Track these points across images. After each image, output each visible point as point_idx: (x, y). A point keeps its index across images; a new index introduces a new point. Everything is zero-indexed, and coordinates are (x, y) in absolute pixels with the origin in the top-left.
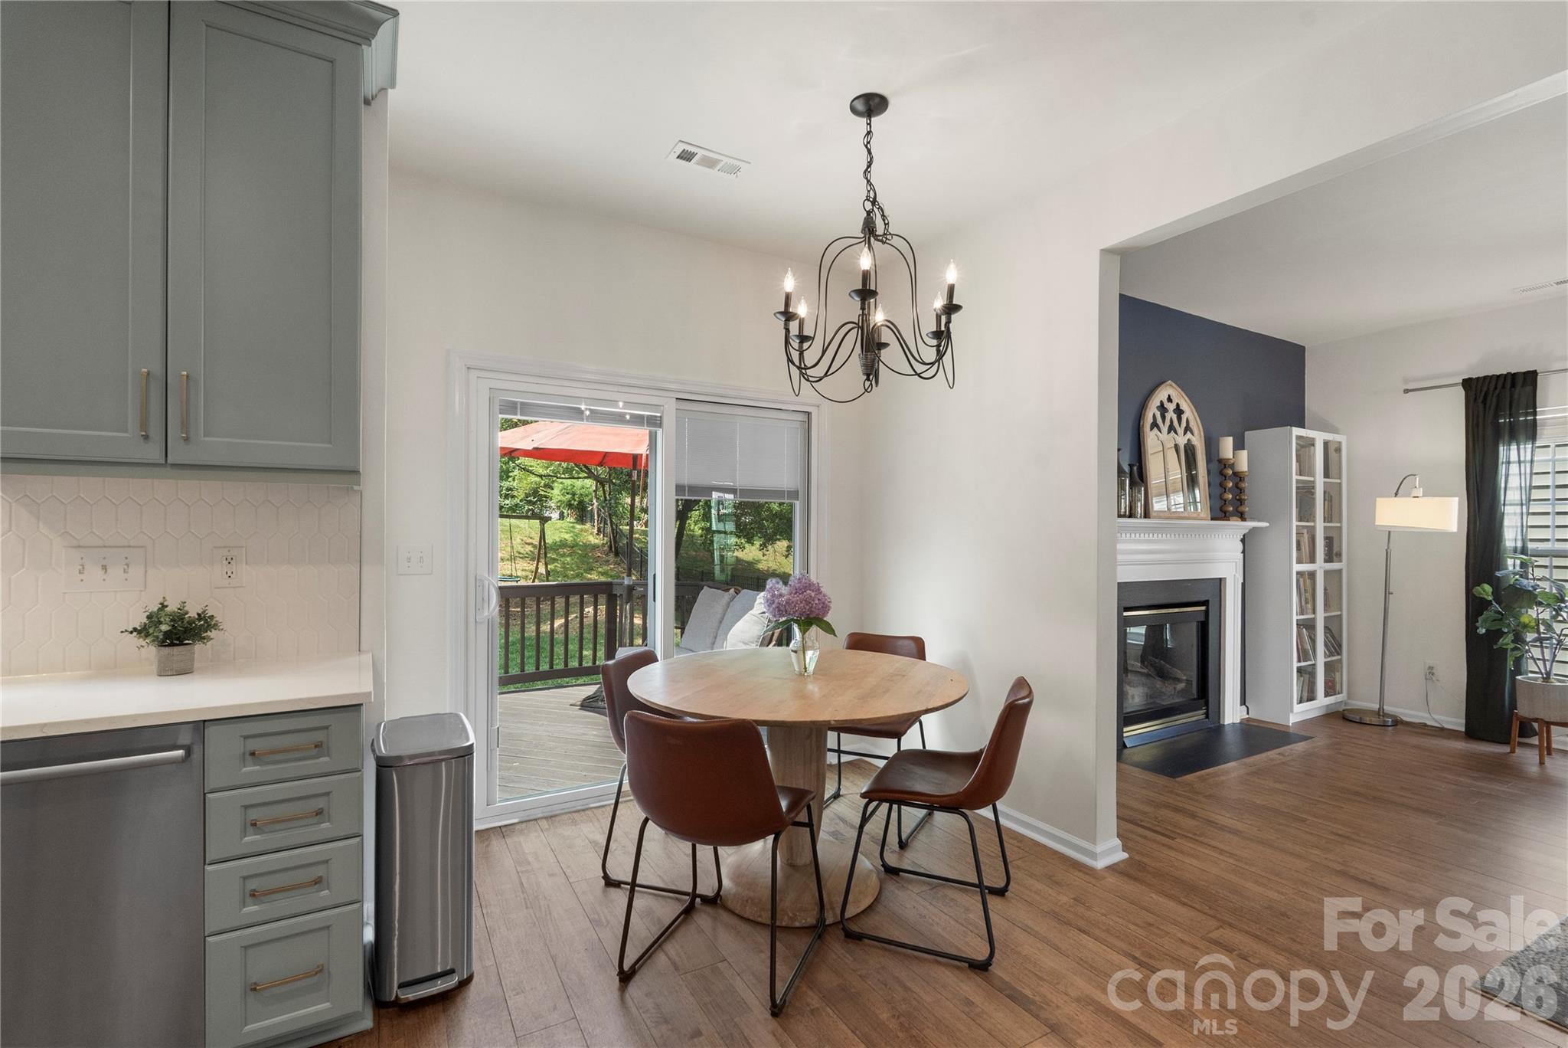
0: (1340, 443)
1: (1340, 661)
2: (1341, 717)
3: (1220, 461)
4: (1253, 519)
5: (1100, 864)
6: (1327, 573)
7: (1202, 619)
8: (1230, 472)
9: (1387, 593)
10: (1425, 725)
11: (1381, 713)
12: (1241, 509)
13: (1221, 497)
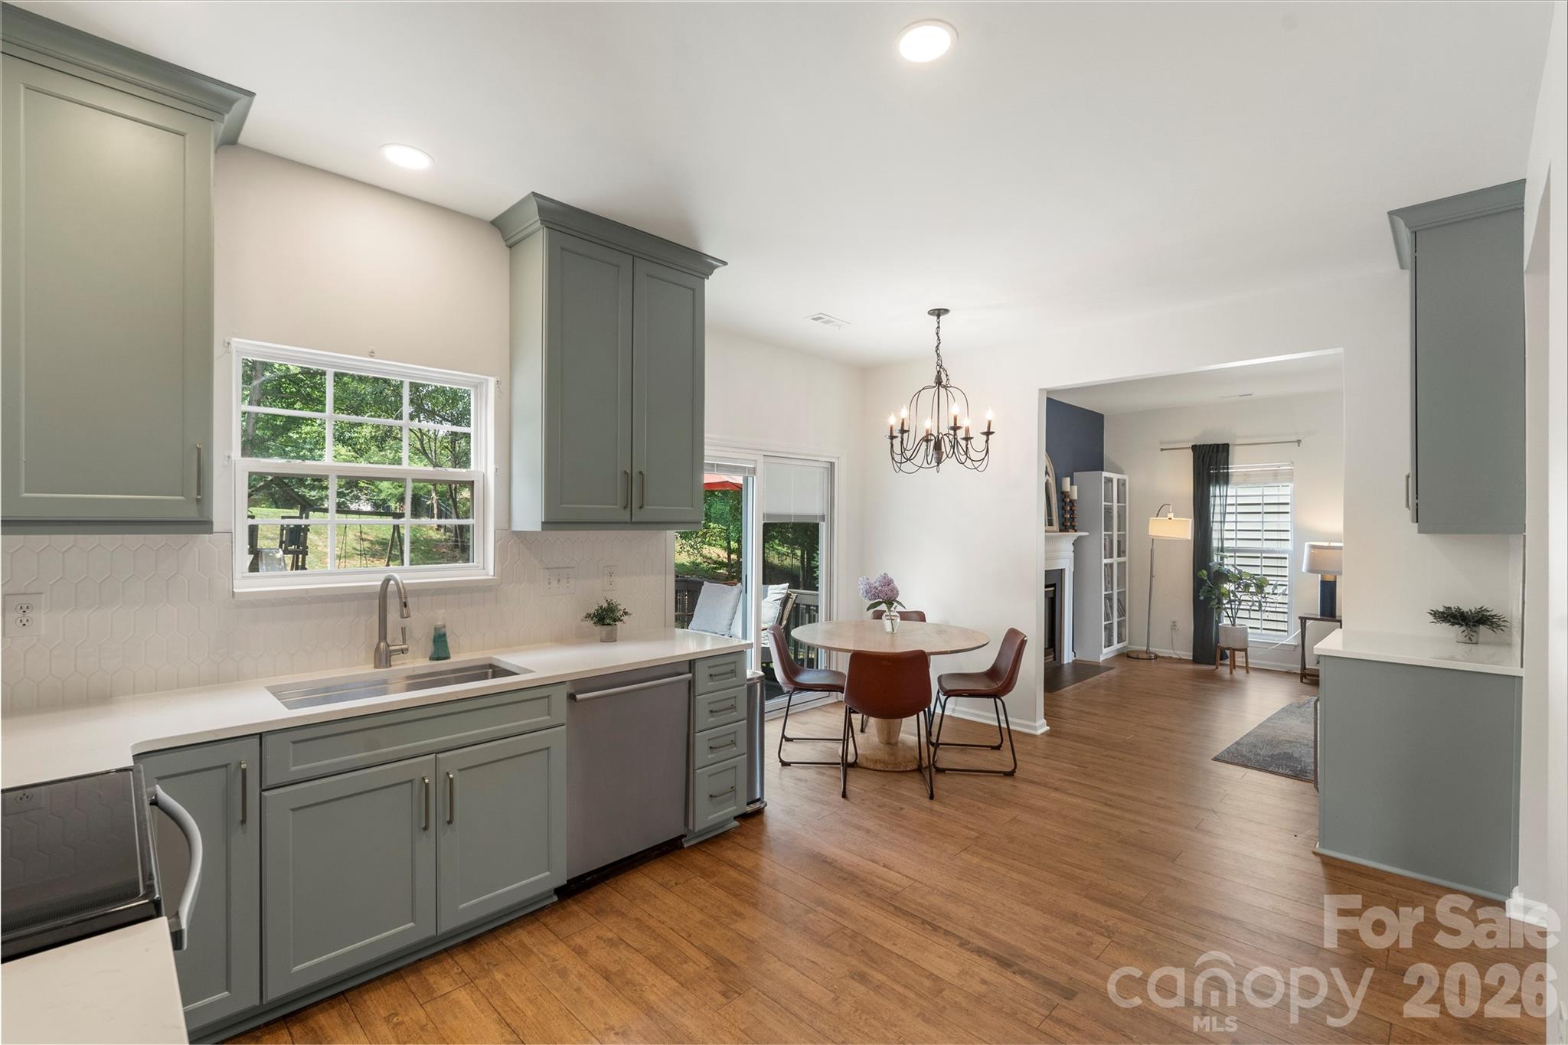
0: (1125, 480)
1: (1125, 620)
2: (1125, 656)
3: (1063, 493)
4: (1081, 531)
5: (1039, 732)
6: (1119, 563)
7: (1051, 596)
8: (1068, 500)
9: (1152, 576)
10: (1171, 658)
11: (1147, 652)
12: (1073, 524)
13: (1063, 516)
